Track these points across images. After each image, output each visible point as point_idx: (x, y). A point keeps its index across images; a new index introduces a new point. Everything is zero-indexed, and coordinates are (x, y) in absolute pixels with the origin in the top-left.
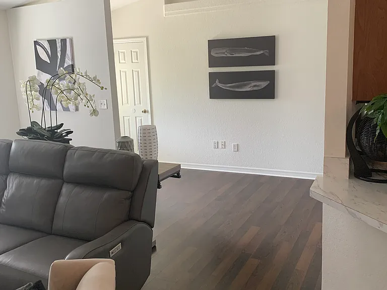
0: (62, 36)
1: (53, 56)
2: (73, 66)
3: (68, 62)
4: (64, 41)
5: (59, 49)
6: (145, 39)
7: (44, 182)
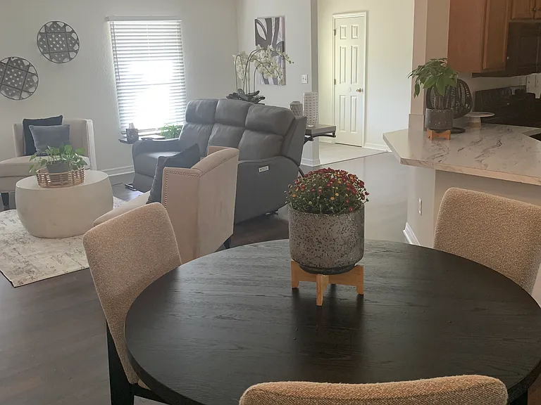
0: (277, 15)
1: (268, 34)
2: (283, 43)
3: (280, 39)
4: (277, 19)
5: (273, 27)
6: (365, 13)
7: (233, 129)
